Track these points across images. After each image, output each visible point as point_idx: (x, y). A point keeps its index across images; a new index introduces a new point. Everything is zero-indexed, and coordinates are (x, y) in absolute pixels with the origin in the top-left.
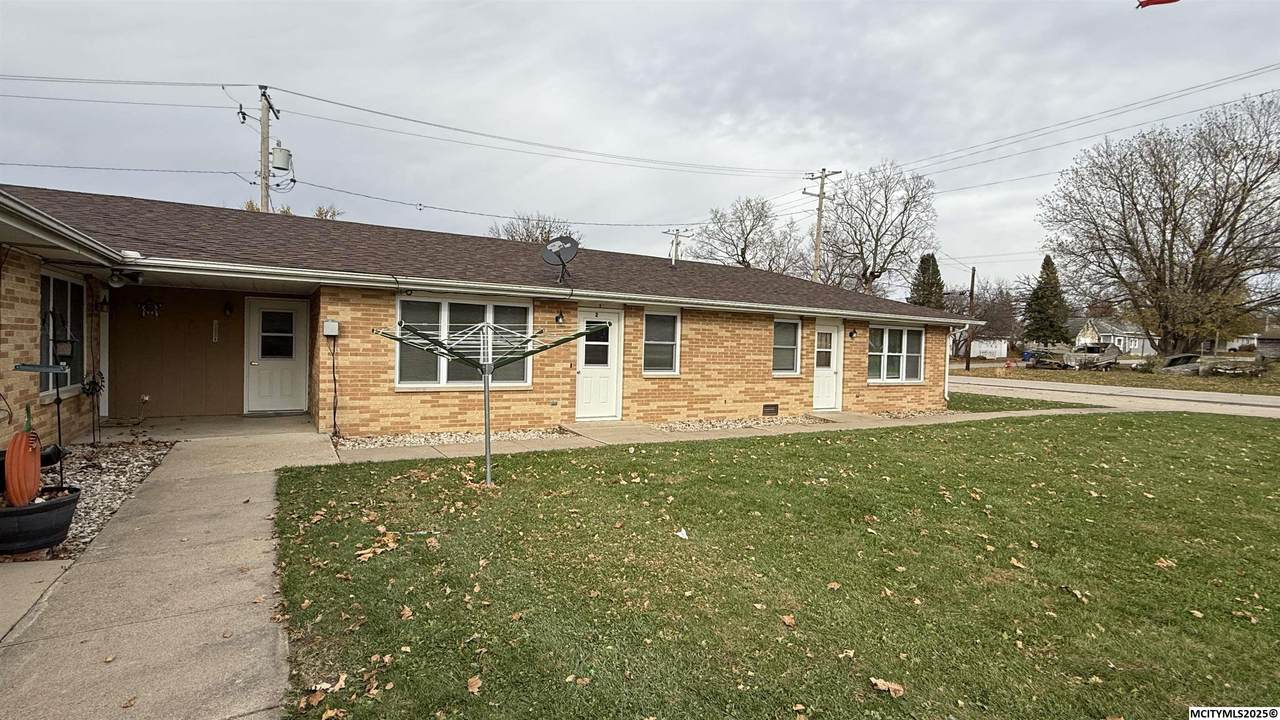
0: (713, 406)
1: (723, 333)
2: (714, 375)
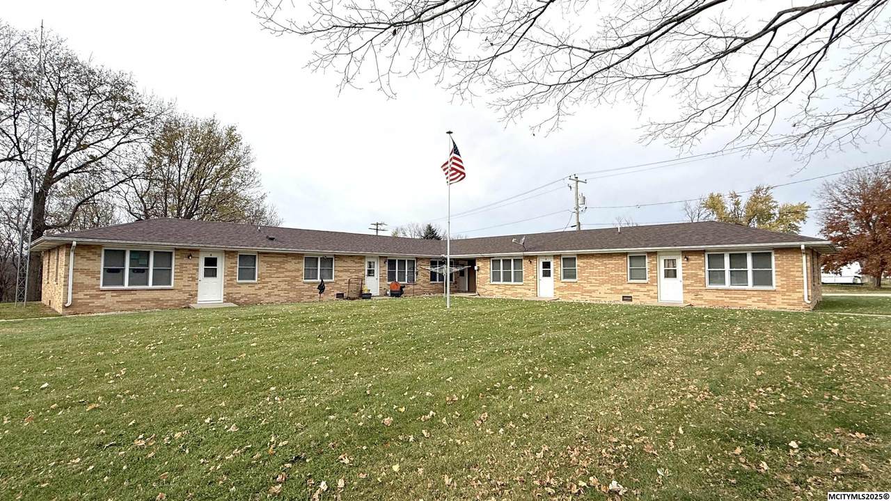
0: (593, 294)
1: (597, 263)
2: (594, 281)
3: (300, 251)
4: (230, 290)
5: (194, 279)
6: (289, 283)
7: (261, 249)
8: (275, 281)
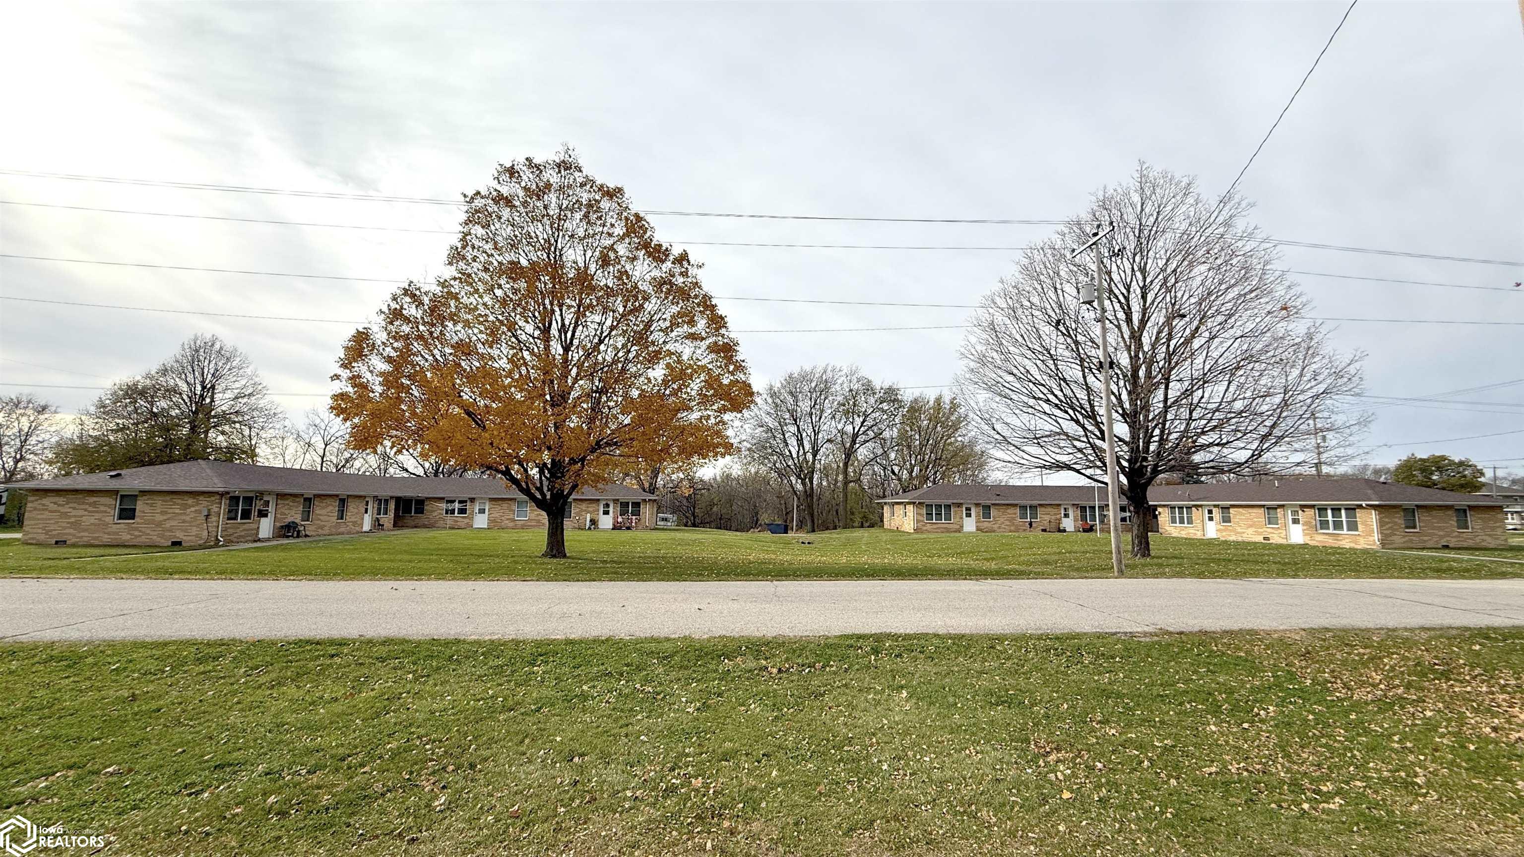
3: (1016, 502)
4: (978, 524)
5: (962, 518)
6: (1010, 521)
7: (993, 502)
8: (1002, 520)
